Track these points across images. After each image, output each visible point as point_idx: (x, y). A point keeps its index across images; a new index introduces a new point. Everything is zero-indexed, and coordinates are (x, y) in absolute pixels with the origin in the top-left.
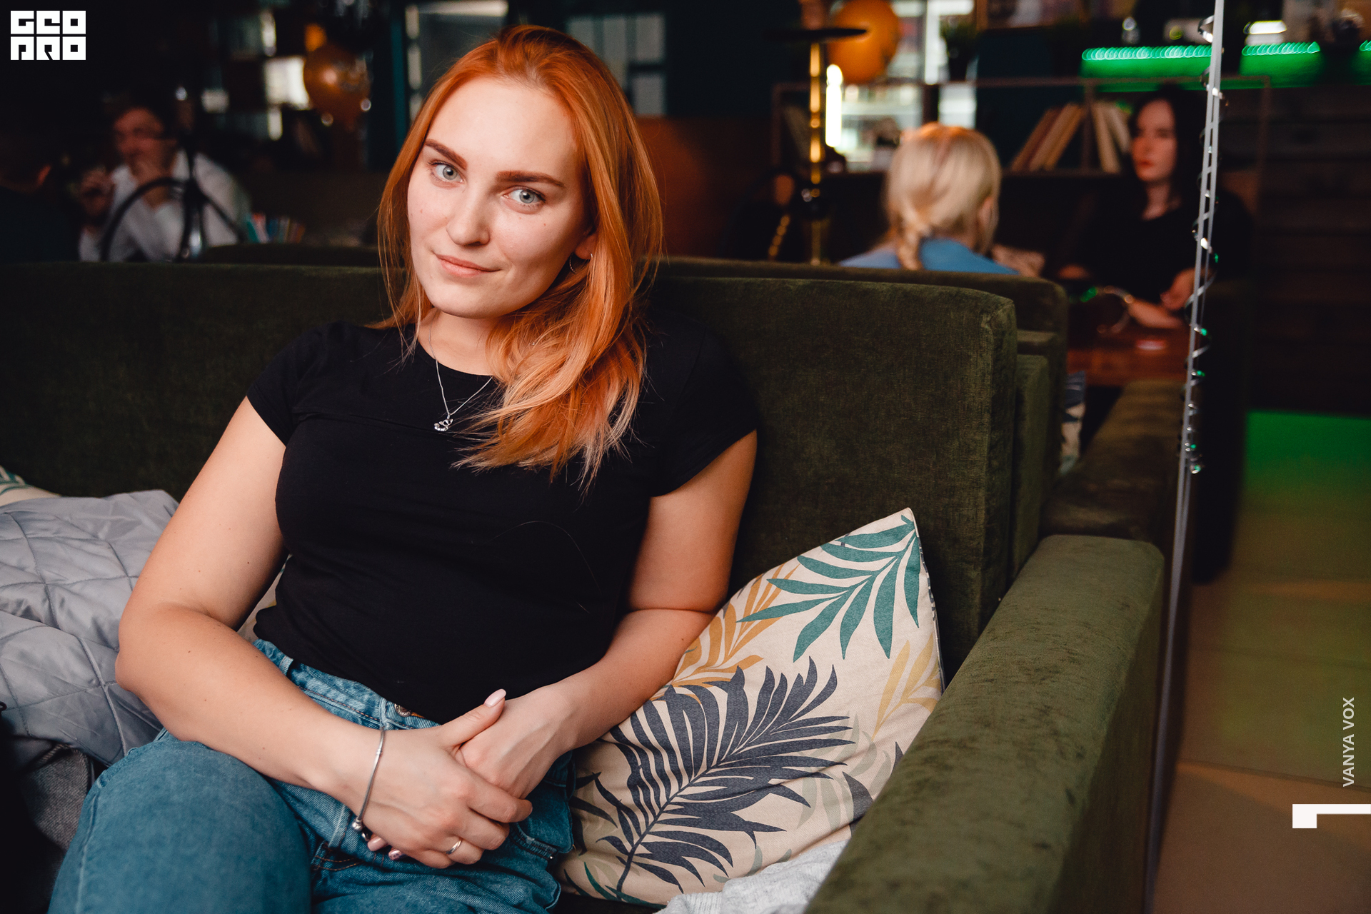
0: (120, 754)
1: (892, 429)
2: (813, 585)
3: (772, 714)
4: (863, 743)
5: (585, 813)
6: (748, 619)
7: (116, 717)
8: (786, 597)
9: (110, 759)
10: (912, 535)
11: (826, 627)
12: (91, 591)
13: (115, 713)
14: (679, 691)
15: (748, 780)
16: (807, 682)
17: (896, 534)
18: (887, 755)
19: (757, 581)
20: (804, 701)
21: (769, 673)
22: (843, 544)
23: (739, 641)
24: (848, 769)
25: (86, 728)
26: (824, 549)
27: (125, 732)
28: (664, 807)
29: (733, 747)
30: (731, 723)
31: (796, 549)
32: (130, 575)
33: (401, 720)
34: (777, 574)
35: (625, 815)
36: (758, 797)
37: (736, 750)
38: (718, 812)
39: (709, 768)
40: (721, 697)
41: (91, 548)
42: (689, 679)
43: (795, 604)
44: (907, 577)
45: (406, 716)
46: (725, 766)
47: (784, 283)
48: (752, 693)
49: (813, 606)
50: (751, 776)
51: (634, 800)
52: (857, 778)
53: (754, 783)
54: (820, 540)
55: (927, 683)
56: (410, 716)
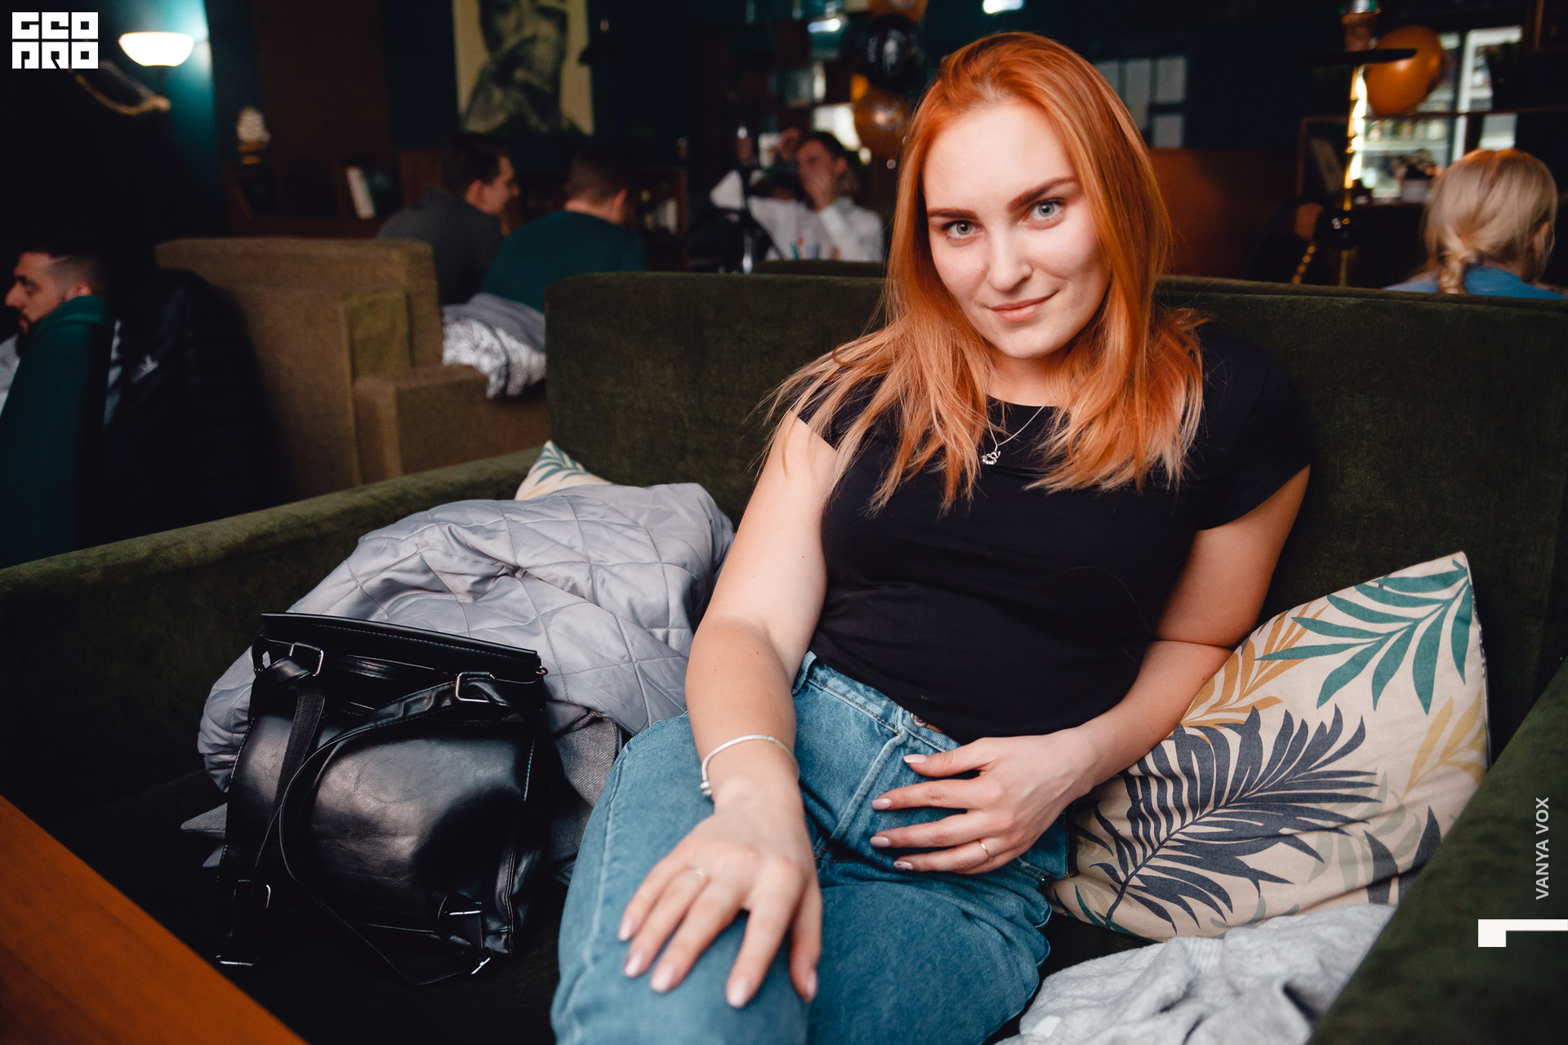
0: (646, 724)
1: (1449, 463)
2: (1343, 628)
3: (1288, 762)
4: (1390, 803)
5: (1082, 839)
6: (1268, 657)
7: (644, 692)
8: (1312, 639)
9: (636, 730)
10: (1464, 582)
11: (1356, 675)
12: (628, 574)
13: (643, 688)
14: (1189, 731)
15: (1256, 826)
16: (1331, 731)
17: (1446, 580)
18: (1418, 820)
19: (1279, 618)
20: (1326, 751)
21: (1288, 718)
22: (1381, 586)
23: (1257, 680)
24: (1372, 827)
25: (618, 700)
26: (1358, 590)
27: (652, 708)
28: (1163, 842)
29: (1244, 791)
30: (1243, 768)
31: (1326, 588)
32: (663, 561)
33: (916, 729)
34: (1303, 612)
35: (1123, 845)
36: (1266, 845)
37: (1246, 794)
38: (1221, 855)
39: (1216, 808)
40: (1234, 740)
41: (631, 533)
42: (1200, 719)
43: (1322, 646)
44: (1455, 628)
45: (922, 727)
46: (1234, 808)
47: (1332, 301)
48: (1268, 736)
49: (1342, 651)
50: (1261, 822)
51: (1133, 832)
52: (1381, 839)
53: (1263, 830)
54: (1356, 579)
55: (1471, 746)
56: (925, 727)
